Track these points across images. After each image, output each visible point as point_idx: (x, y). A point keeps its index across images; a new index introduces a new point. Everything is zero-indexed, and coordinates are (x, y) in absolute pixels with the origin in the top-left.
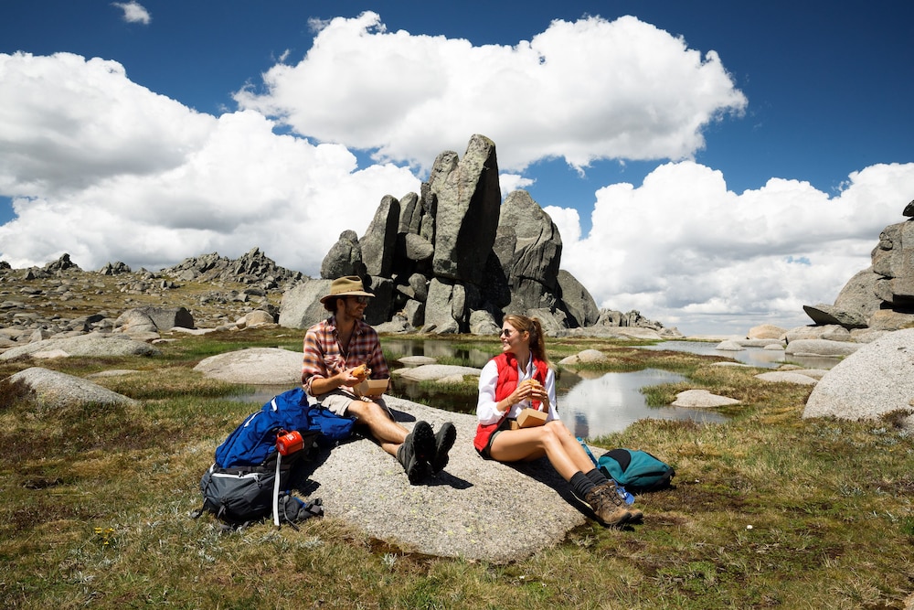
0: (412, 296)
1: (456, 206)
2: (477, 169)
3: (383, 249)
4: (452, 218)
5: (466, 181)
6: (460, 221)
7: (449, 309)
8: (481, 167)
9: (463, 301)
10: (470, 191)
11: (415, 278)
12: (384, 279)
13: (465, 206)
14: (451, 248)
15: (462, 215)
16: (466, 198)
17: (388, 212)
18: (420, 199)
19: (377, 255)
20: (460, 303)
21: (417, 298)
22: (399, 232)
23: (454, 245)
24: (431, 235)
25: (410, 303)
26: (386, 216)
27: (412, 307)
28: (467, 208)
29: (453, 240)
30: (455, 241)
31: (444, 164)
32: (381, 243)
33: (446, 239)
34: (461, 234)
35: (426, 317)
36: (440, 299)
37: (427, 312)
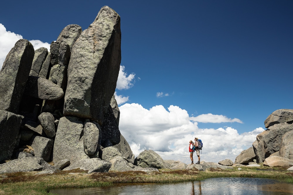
0: (41, 133)
1: (92, 54)
2: (109, 29)
3: (14, 84)
4: (88, 63)
5: (101, 36)
6: (96, 65)
7: (81, 145)
8: (112, 28)
9: (97, 137)
10: (103, 44)
11: (44, 116)
12: (13, 114)
13: (99, 55)
14: (86, 88)
15: (97, 61)
16: (100, 48)
17: (23, 52)
18: (49, 54)
19: (6, 91)
20: (94, 139)
21: (45, 134)
22: (30, 75)
23: (89, 86)
24: (61, 80)
25: (38, 139)
26: (21, 55)
27: (41, 143)
28: (102, 56)
29: (89, 81)
30: (91, 82)
31: (71, 33)
32: (12, 79)
33: (82, 80)
34: (97, 76)
35: (55, 153)
36: (70, 136)
37: (55, 148)
